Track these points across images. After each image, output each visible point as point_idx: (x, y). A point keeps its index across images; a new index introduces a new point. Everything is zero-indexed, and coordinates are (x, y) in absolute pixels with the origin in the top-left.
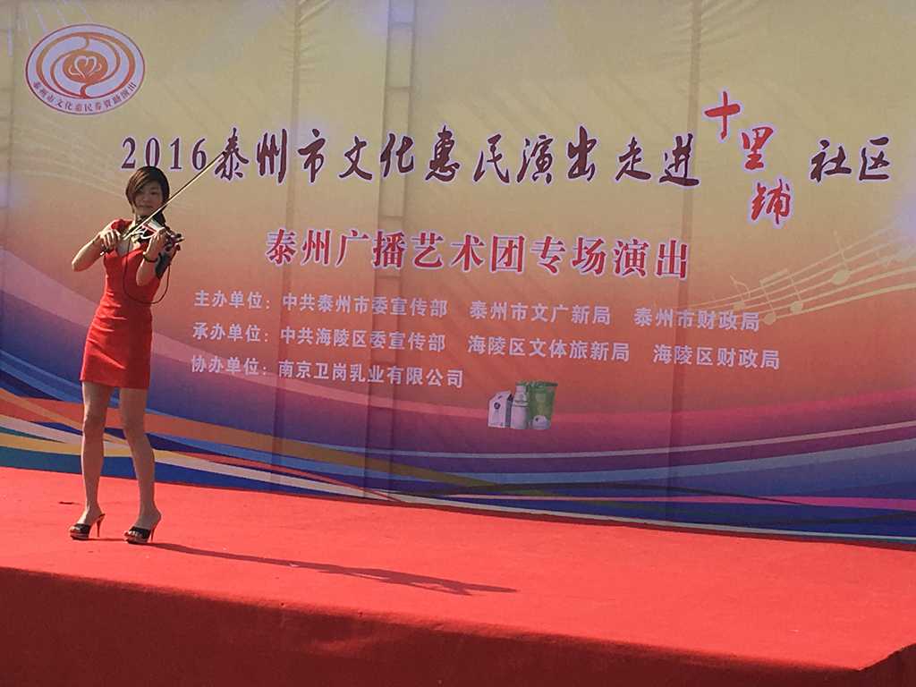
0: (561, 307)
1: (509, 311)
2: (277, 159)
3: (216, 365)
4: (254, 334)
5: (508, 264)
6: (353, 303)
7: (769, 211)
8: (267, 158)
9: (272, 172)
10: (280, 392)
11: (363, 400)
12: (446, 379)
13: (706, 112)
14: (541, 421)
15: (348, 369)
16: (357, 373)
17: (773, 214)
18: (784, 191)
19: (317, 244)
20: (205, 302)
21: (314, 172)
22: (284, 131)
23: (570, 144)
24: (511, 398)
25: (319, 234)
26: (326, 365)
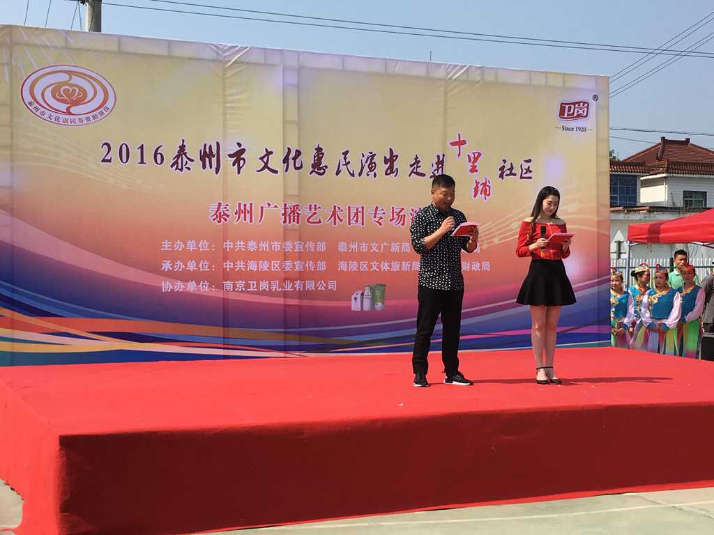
0: (385, 244)
1: (359, 247)
2: (214, 160)
3: (179, 286)
4: (204, 266)
5: (357, 221)
6: (270, 246)
7: (481, 194)
8: (207, 159)
9: (211, 167)
10: (225, 301)
11: (280, 301)
12: (327, 285)
13: (451, 144)
14: (379, 306)
15: (270, 284)
16: (275, 286)
17: (483, 195)
18: (488, 184)
19: (244, 211)
20: (169, 248)
21: (239, 168)
22: (217, 143)
23: (385, 157)
24: (362, 294)
25: (245, 205)
26: (255, 282)
